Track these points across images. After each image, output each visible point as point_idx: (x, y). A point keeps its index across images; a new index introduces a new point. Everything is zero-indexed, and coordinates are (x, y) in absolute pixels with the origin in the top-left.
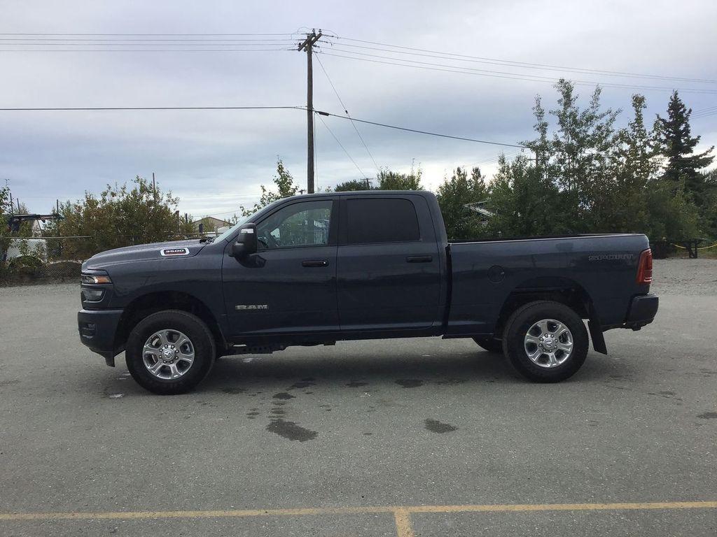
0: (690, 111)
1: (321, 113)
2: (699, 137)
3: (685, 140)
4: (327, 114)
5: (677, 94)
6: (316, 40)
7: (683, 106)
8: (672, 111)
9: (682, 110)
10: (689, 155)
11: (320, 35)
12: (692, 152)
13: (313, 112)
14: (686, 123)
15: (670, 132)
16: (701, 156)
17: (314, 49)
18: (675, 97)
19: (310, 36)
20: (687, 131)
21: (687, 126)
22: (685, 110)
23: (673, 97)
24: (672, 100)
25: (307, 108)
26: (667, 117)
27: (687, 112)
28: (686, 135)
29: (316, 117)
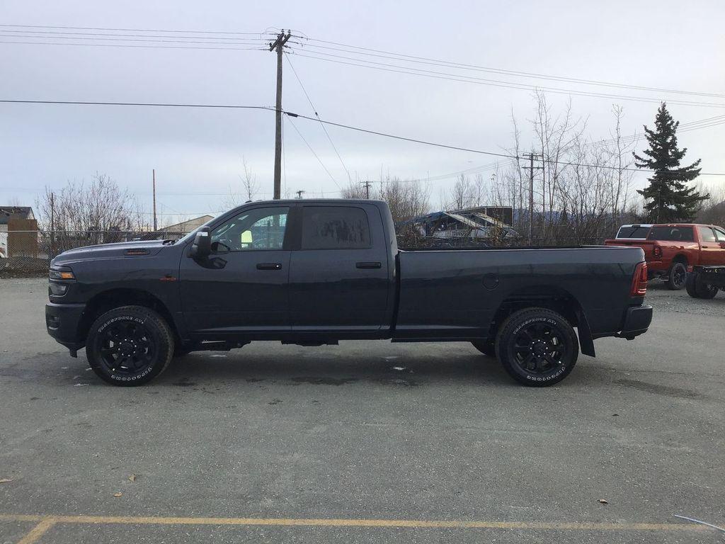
0: (678, 123)
1: (290, 114)
2: (685, 149)
3: (672, 152)
4: (296, 116)
5: (664, 106)
6: (286, 40)
7: (671, 118)
8: (659, 123)
9: (669, 122)
10: (675, 168)
11: (289, 36)
12: (678, 164)
13: (282, 113)
14: (673, 135)
15: (657, 144)
16: (688, 168)
17: (284, 49)
18: (663, 109)
19: (280, 36)
20: (674, 143)
21: (674, 139)
22: (672, 122)
23: (661, 109)
24: (660, 112)
25: (275, 109)
26: (654, 128)
27: (674, 124)
28: (673, 147)
29: (284, 118)
